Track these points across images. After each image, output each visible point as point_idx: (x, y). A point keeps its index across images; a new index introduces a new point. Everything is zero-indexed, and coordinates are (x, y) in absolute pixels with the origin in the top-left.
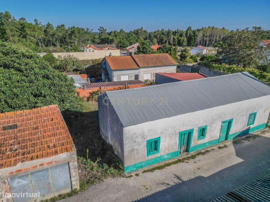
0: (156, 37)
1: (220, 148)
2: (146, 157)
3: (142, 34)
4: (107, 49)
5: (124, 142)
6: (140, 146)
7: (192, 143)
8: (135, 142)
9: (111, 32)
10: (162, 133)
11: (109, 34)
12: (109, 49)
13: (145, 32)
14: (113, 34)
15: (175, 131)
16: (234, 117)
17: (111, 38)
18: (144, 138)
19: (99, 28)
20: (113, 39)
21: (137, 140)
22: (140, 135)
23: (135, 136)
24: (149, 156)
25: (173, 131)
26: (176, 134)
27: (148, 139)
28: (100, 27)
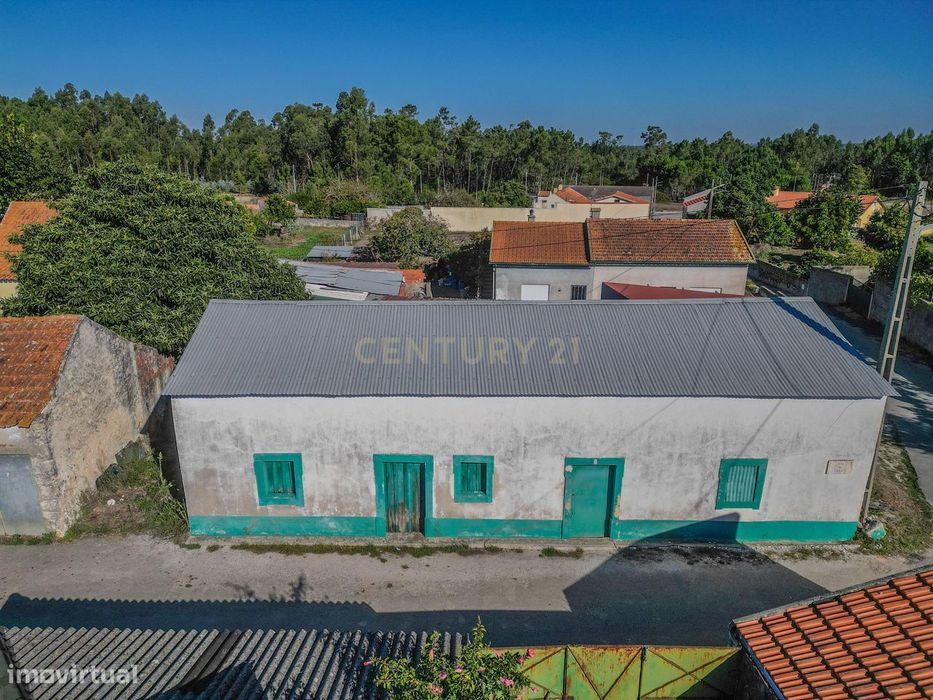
0: (866, 162)
1: (549, 553)
2: (258, 507)
3: (809, 150)
4: (612, 200)
5: (179, 442)
6: (231, 465)
7: (435, 506)
8: (214, 449)
9: (681, 145)
10: (309, 443)
11: (676, 151)
12: (617, 201)
13: (827, 141)
14: (686, 152)
15: (355, 446)
16: (624, 451)
17: (671, 163)
18: (244, 446)
19: (645, 131)
20: (677, 168)
21: (219, 444)
22: (230, 433)
23: (211, 432)
24: (270, 507)
25: (347, 445)
26: (361, 457)
27: (258, 450)
28: (650, 129)
